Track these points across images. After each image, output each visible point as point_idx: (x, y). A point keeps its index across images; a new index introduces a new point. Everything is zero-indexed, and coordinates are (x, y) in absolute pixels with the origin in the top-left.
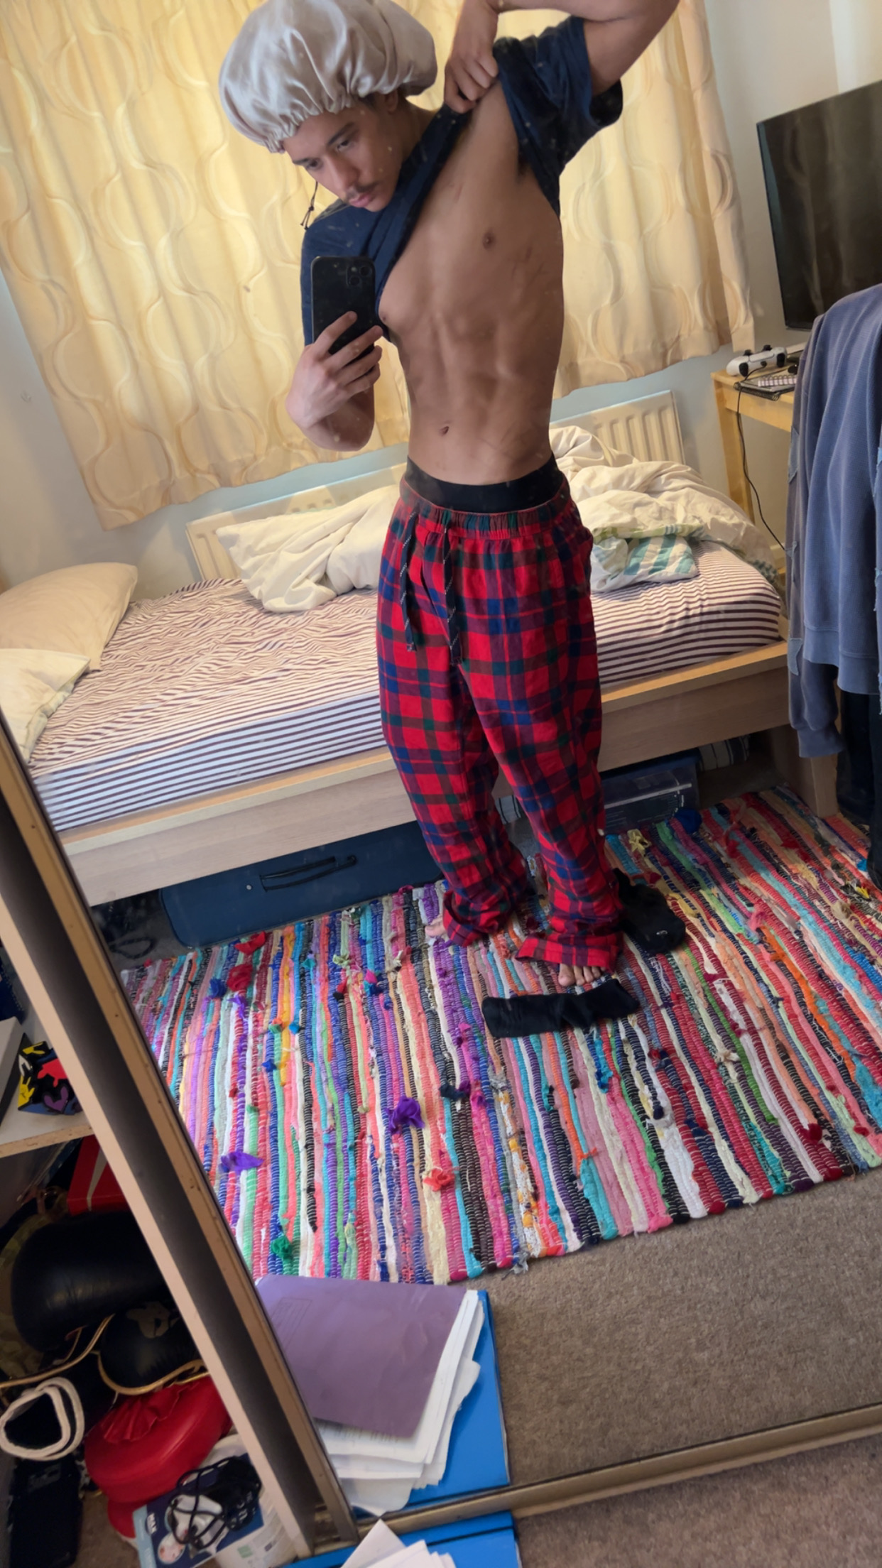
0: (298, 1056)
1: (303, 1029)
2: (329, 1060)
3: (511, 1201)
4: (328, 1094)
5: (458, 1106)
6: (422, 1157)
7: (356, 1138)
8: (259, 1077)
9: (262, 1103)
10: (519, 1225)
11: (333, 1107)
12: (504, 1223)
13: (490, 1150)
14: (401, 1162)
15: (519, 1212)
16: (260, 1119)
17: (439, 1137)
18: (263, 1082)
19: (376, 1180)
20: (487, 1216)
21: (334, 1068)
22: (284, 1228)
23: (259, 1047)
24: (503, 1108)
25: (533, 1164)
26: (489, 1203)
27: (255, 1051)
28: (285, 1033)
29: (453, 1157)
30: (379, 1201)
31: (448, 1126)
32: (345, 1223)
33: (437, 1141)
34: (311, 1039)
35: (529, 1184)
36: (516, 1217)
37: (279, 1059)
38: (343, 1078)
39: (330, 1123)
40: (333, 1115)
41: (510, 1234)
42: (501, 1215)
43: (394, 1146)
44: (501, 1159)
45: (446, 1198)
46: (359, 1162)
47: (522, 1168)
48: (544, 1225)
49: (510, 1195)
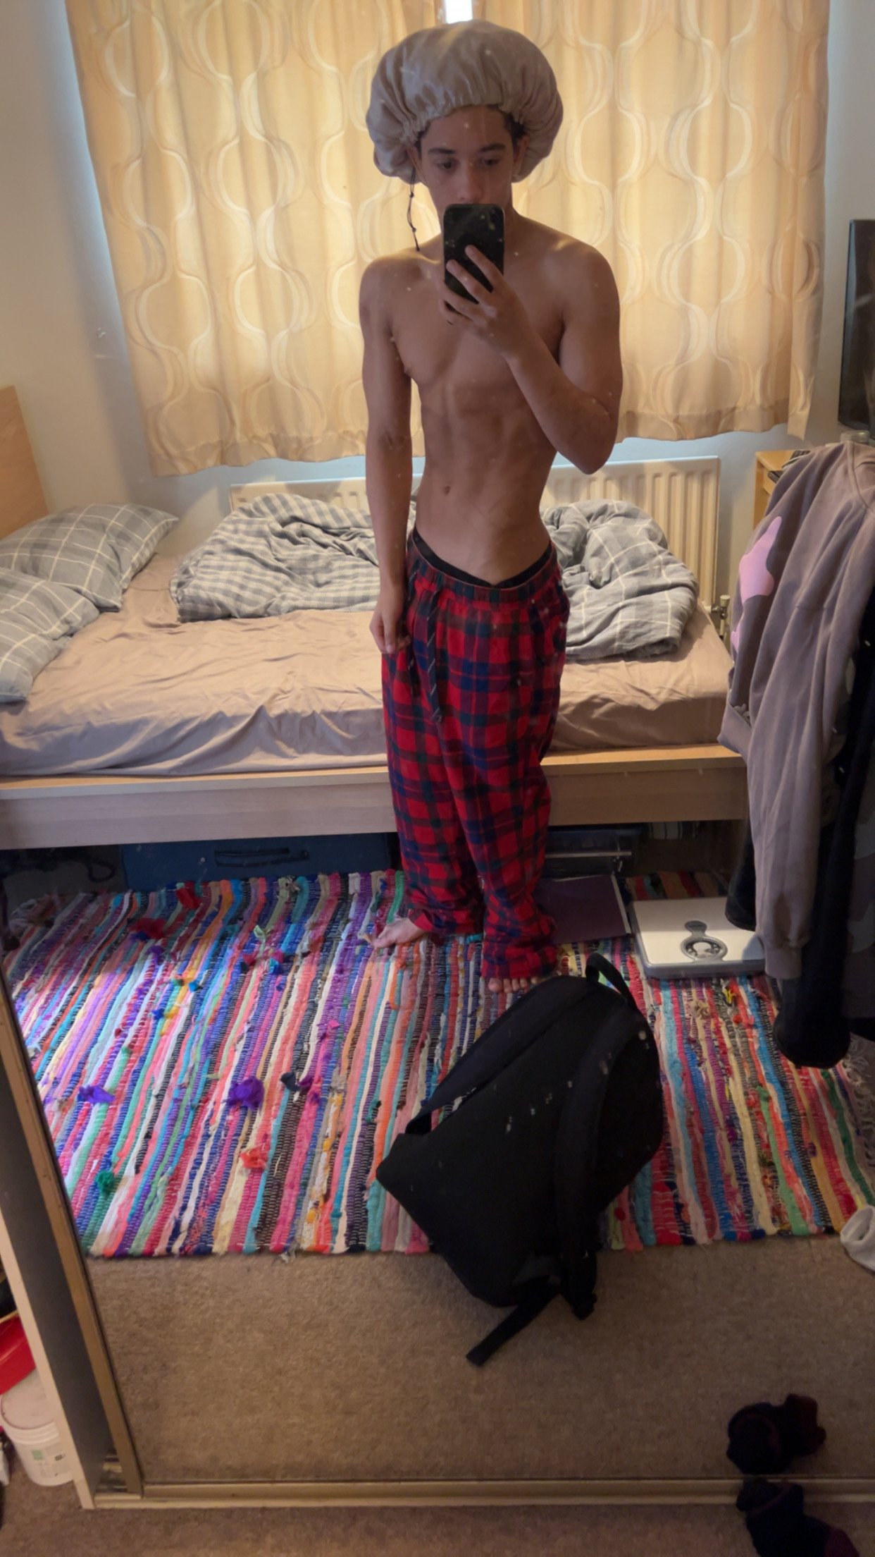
0: (185, 1012)
1: (200, 989)
2: (209, 1024)
3: (304, 1194)
4: (194, 1054)
5: (296, 1096)
6: (248, 1134)
7: (200, 1102)
8: (146, 1022)
9: (138, 1046)
10: (302, 1218)
11: (193, 1068)
12: (291, 1213)
13: (306, 1144)
14: (230, 1133)
15: (307, 1206)
16: (129, 1061)
17: (269, 1121)
18: (147, 1028)
19: (203, 1145)
20: (280, 1203)
21: (210, 1032)
22: (113, 1165)
23: (158, 994)
24: (332, 1109)
25: (336, 1167)
26: (287, 1192)
27: (153, 997)
28: (184, 988)
29: (273, 1142)
30: (198, 1163)
31: (281, 1113)
32: (162, 1175)
33: (266, 1125)
34: (202, 1000)
35: (325, 1185)
36: (303, 1210)
37: (169, 1010)
38: (212, 1043)
39: (185, 1080)
40: (191, 1074)
41: (292, 1224)
42: (292, 1204)
43: (230, 1118)
44: (311, 1154)
45: (253, 1178)
46: (195, 1125)
47: (325, 1168)
48: (323, 1225)
49: (305, 1189)
